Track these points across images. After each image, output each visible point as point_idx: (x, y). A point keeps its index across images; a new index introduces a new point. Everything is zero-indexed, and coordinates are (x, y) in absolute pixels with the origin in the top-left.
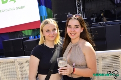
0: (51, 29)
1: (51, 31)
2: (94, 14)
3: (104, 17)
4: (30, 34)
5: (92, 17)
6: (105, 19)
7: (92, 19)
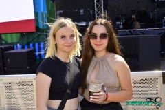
0: (68, 35)
1: (68, 37)
2: (122, 15)
3: (137, 21)
4: (15, 41)
5: (118, 19)
6: (138, 24)
7: (118, 23)
